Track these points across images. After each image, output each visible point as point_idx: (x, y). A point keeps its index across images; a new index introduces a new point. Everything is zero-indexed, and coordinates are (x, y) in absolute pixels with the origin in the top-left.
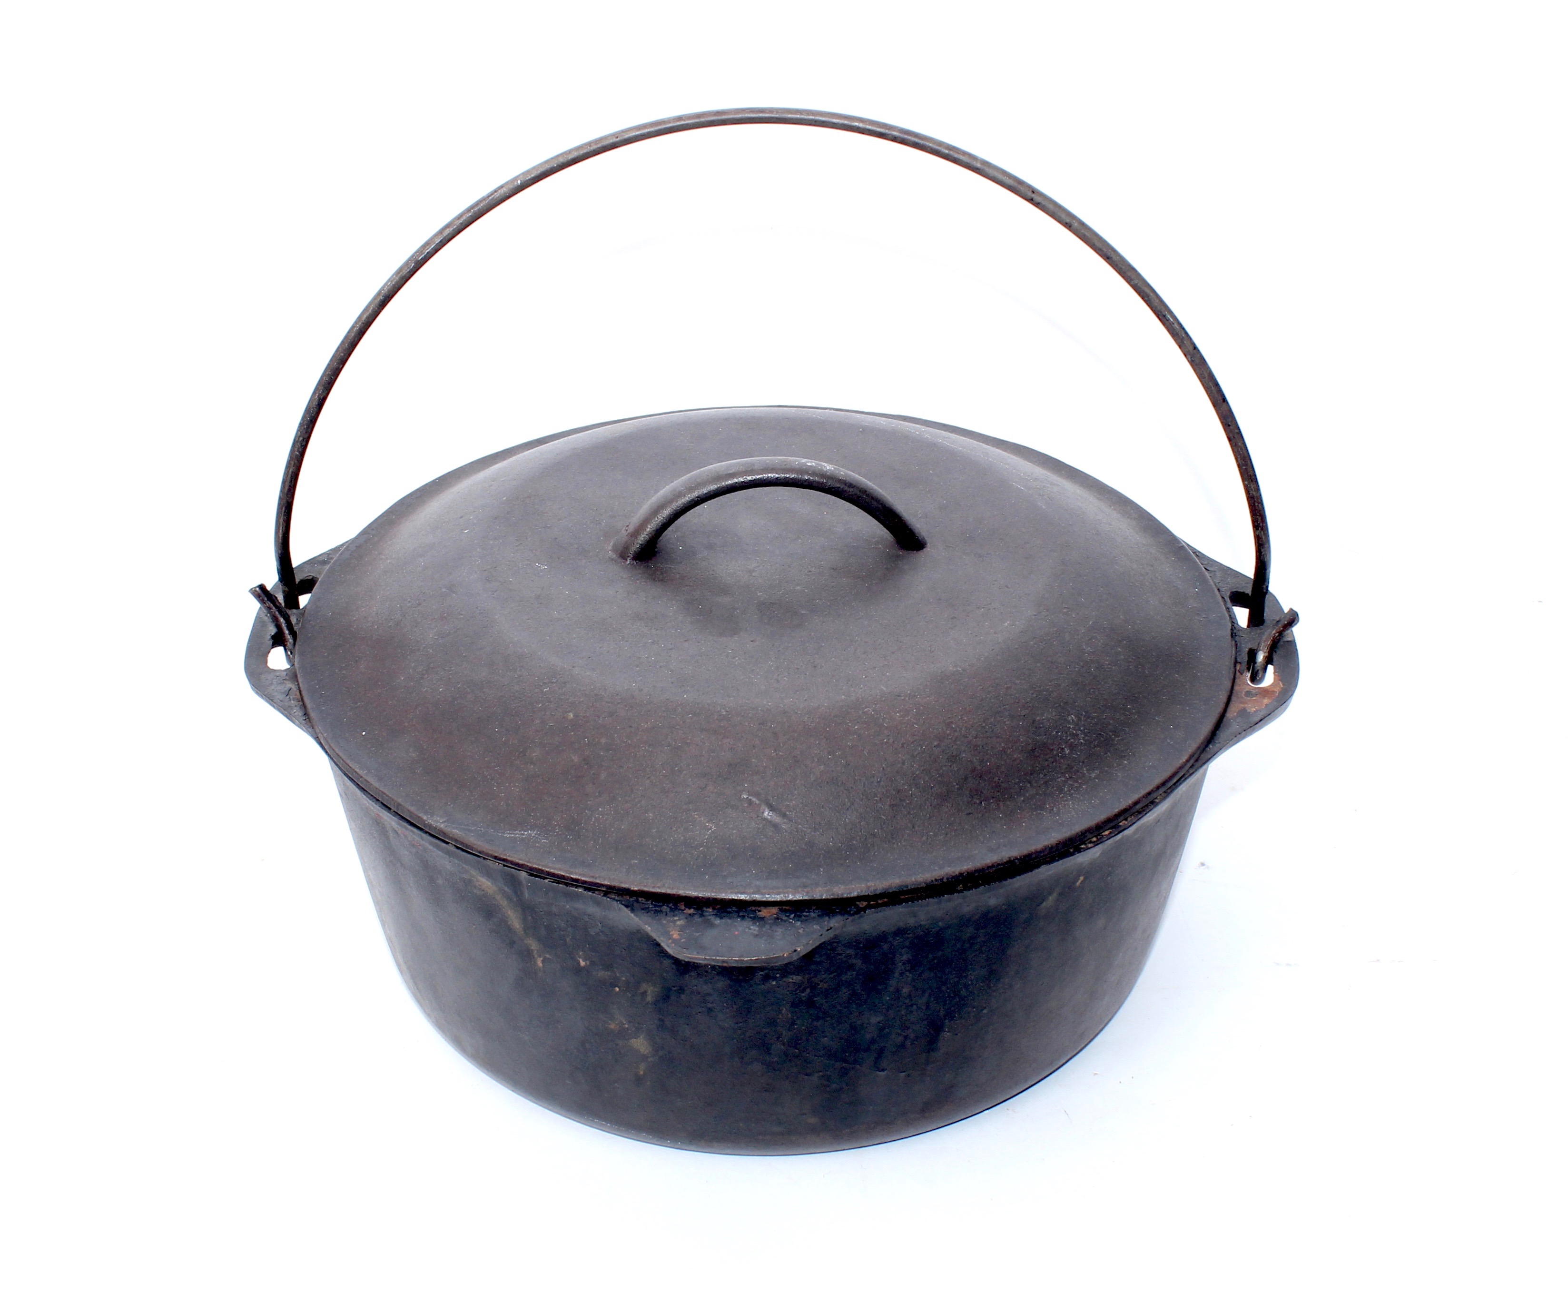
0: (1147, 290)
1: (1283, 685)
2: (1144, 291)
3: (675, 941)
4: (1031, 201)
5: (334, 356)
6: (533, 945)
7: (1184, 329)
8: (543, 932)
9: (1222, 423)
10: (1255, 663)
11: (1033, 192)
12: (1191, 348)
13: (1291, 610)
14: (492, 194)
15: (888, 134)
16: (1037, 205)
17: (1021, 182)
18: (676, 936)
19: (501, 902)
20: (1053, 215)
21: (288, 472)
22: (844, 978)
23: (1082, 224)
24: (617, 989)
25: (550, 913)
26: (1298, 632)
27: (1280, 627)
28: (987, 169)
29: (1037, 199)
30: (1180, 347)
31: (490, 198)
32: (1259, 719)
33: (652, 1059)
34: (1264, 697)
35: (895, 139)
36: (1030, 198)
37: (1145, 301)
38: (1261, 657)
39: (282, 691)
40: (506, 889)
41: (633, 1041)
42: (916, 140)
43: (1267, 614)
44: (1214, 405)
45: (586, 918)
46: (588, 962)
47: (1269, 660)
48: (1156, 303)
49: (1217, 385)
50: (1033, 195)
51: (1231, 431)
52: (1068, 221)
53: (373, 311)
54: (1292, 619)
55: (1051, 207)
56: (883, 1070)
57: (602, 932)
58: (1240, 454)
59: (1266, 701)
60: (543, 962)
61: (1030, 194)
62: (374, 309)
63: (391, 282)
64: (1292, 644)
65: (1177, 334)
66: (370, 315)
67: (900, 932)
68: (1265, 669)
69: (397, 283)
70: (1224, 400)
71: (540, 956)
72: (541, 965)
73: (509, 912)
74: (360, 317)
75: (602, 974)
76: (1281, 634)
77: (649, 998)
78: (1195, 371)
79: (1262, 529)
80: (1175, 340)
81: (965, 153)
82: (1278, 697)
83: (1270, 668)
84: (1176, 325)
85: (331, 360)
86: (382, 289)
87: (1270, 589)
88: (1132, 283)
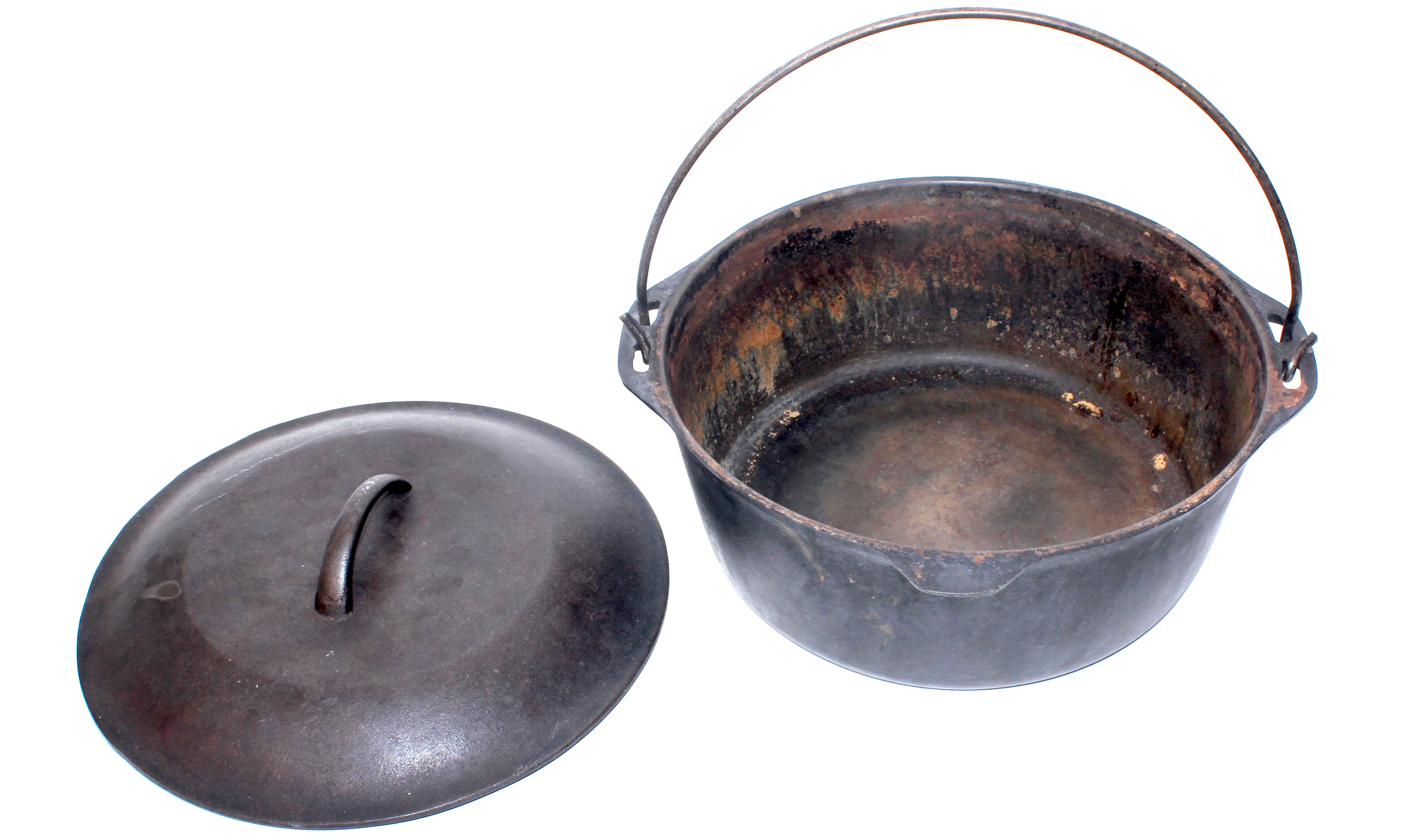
0: (1231, 130)
1: (1308, 387)
2: (1228, 131)
3: (920, 580)
4: (1155, 71)
5: (679, 170)
6: (818, 568)
7: (1254, 155)
8: (826, 562)
9: (1276, 216)
10: (1287, 369)
11: (1157, 65)
12: (1258, 168)
13: (1312, 333)
14: (787, 65)
15: (1060, 26)
16: (1159, 73)
17: (1149, 58)
18: (919, 576)
19: (799, 542)
20: (1169, 80)
21: (647, 245)
22: (1022, 594)
23: (1189, 86)
24: (874, 597)
25: (832, 552)
26: (1316, 348)
27: (1304, 346)
28: (1125, 49)
29: (1159, 69)
30: (1251, 167)
31: (786, 68)
32: (1293, 413)
33: (893, 637)
34: (1295, 397)
35: (1063, 29)
36: (1154, 69)
37: (1229, 137)
38: (1291, 365)
39: (645, 389)
40: (803, 536)
41: (881, 627)
42: (1078, 30)
43: (1295, 332)
44: (1271, 205)
45: (857, 557)
46: (855, 581)
47: (1297, 366)
48: (1236, 138)
49: (1274, 191)
50: (1156, 67)
51: (1282, 222)
52: (1179, 84)
53: (705, 142)
54: (1313, 339)
55: (1169, 75)
56: (1042, 645)
57: (867, 565)
58: (1286, 237)
59: (1297, 400)
60: (824, 578)
61: (1155, 67)
62: (706, 140)
63: (718, 123)
64: (1312, 355)
65: (1249, 159)
66: (703, 144)
67: (1061, 568)
68: (1294, 373)
69: (722, 123)
70: (1279, 202)
71: (823, 575)
72: (823, 579)
73: (804, 548)
74: (696, 145)
75: (865, 588)
76: (1305, 350)
77: (894, 604)
78: (1260, 182)
79: (1298, 284)
80: (1248, 163)
81: (1111, 39)
82: (1304, 397)
83: (1298, 371)
84: (1249, 153)
85: (677, 173)
86: (712, 126)
87: (1299, 317)
88: (1221, 125)
